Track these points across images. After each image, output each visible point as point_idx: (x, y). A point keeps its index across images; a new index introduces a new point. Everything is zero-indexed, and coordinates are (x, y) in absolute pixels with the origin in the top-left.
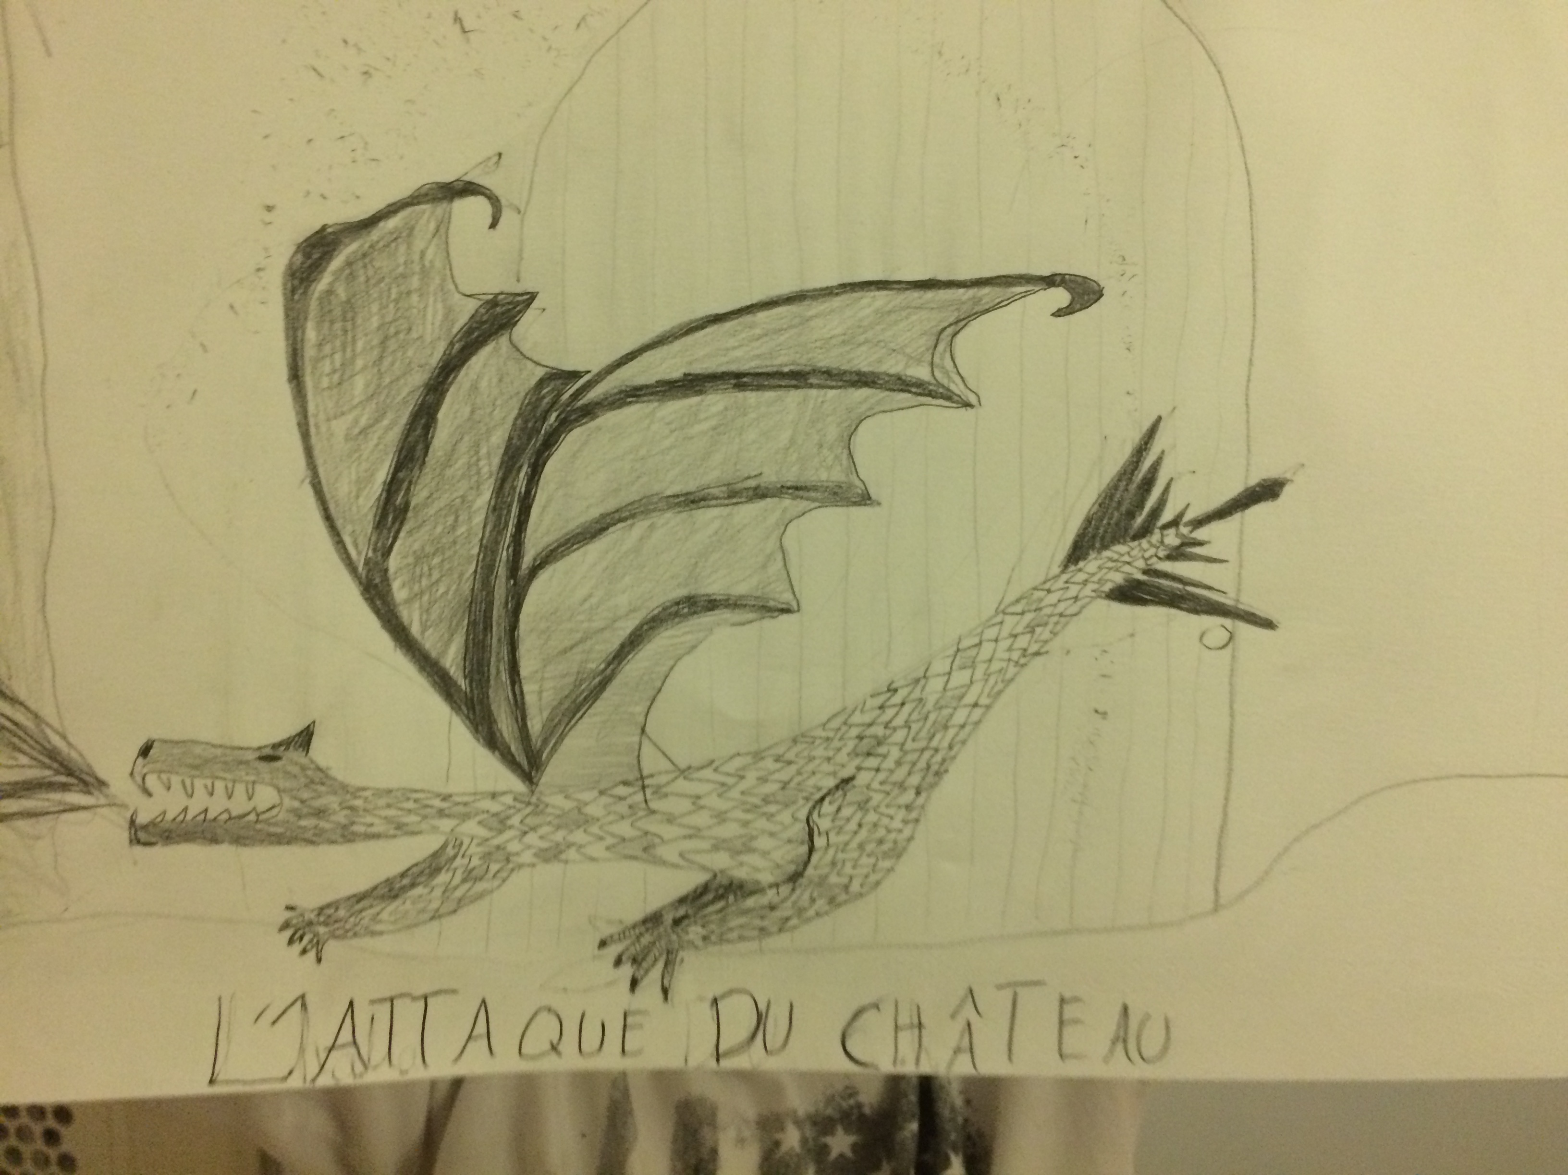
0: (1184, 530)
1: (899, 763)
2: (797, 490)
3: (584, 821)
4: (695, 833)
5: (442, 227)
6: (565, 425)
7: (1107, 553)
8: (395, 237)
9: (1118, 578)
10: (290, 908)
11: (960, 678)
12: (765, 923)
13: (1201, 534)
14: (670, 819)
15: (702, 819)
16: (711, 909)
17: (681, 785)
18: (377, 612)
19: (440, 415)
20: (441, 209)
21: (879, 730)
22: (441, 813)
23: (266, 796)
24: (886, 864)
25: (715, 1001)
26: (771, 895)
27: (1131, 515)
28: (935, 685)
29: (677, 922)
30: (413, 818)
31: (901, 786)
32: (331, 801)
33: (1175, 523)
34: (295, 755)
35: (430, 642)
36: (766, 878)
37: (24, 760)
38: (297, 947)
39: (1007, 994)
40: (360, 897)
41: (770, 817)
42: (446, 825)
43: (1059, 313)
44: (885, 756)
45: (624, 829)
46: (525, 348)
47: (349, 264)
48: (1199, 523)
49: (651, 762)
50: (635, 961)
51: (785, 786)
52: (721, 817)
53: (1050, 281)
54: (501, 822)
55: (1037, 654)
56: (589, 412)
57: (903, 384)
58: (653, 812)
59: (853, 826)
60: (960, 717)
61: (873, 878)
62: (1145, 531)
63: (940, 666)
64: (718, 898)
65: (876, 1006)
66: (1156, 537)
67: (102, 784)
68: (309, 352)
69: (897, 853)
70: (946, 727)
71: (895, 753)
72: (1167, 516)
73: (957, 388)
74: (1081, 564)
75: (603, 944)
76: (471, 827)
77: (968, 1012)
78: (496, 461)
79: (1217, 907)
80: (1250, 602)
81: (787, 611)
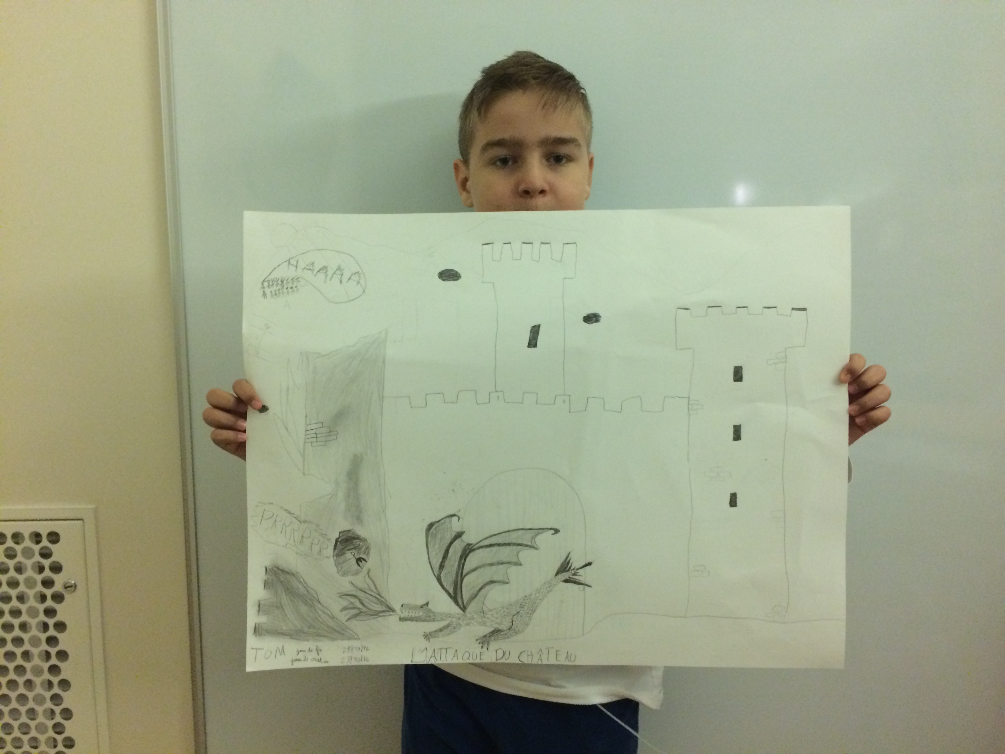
0: (575, 570)
1: (527, 609)
2: (509, 563)
3: (473, 619)
4: (493, 621)
5: (450, 522)
6: (470, 552)
7: (562, 574)
8: (443, 523)
9: (564, 579)
10: (425, 632)
11: (537, 595)
12: (505, 637)
13: (578, 571)
14: (488, 618)
15: (493, 619)
16: (495, 634)
17: (490, 613)
18: (439, 583)
19: (450, 551)
20: (450, 518)
21: (524, 604)
22: (450, 617)
23: (421, 613)
24: (525, 627)
25: (496, 651)
26: (505, 632)
27: (566, 568)
28: (533, 596)
29: (489, 636)
30: (445, 618)
31: (528, 613)
32: (431, 615)
33: (574, 569)
34: (425, 607)
35: (448, 588)
36: (505, 629)
37: (383, 607)
38: (426, 639)
39: (547, 650)
40: (436, 631)
41: (505, 618)
42: (450, 619)
43: (553, 534)
44: (525, 608)
45: (480, 620)
46: (463, 540)
47: (436, 528)
48: (578, 569)
49: (485, 608)
50: (482, 643)
51: (508, 612)
52: (497, 618)
53: (551, 529)
54: (459, 619)
55: (551, 591)
56: (474, 550)
57: (526, 546)
58: (485, 617)
59: (520, 620)
60: (538, 601)
61: (523, 629)
62: (568, 570)
63: (534, 593)
64: (496, 632)
65: (524, 651)
66: (570, 571)
67: (395, 611)
68: (429, 541)
69: (527, 625)
70: (535, 603)
71: (526, 608)
72: (572, 568)
73: (536, 546)
74: (558, 576)
75: (477, 640)
76: (454, 619)
77: (540, 653)
78: (459, 558)
79: (583, 635)
80: (587, 583)
81: (507, 583)
